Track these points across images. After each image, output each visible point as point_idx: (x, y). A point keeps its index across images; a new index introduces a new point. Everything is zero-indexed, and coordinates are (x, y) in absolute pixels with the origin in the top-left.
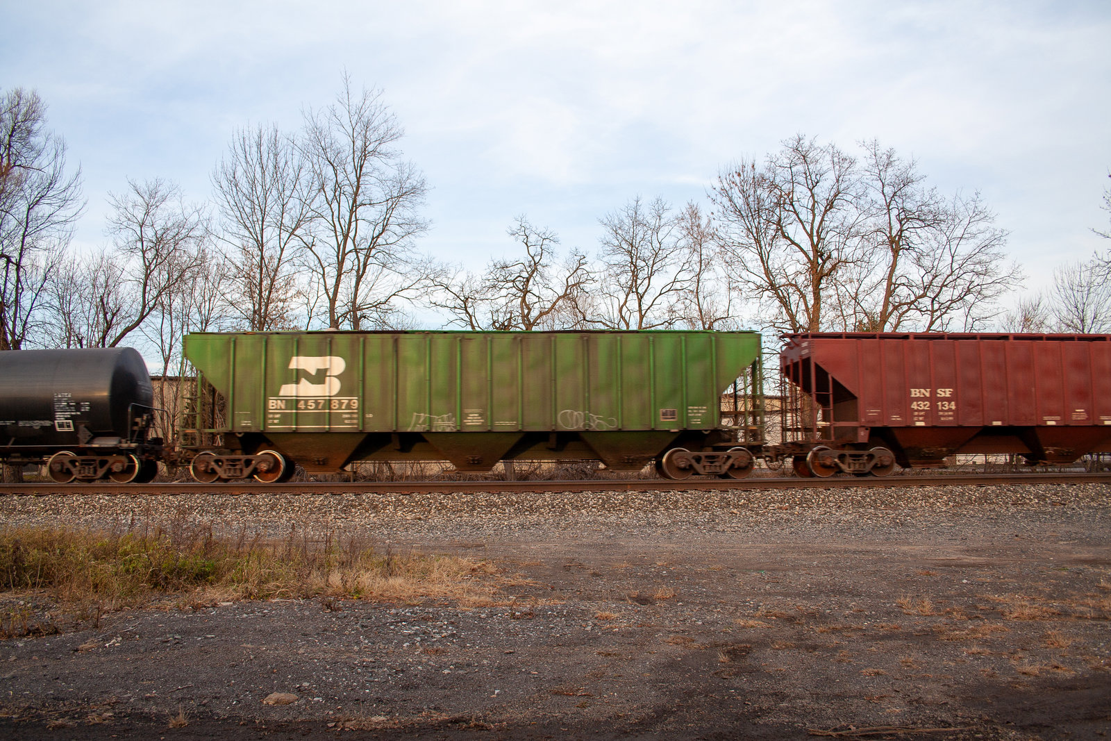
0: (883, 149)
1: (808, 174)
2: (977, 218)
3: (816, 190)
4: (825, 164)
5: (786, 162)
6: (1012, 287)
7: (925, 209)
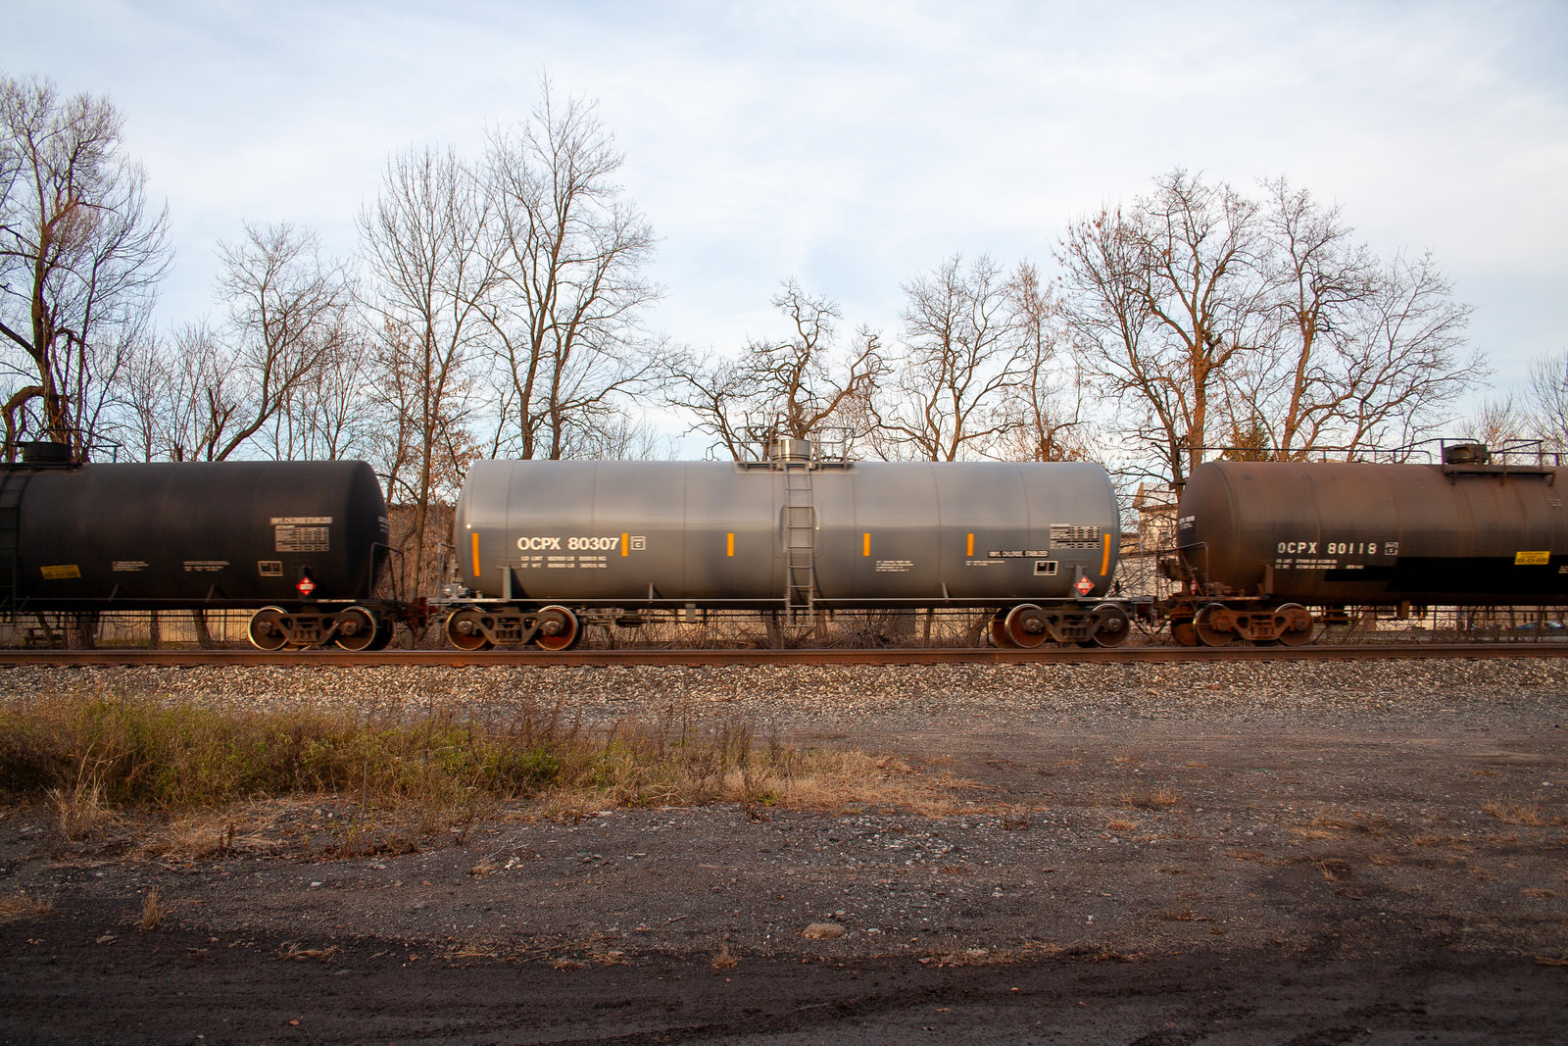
0: (1293, 190)
1: (1189, 224)
2: (1426, 288)
3: (1199, 247)
4: (1214, 209)
5: (1162, 208)
6: (1472, 385)
7: (1350, 275)
